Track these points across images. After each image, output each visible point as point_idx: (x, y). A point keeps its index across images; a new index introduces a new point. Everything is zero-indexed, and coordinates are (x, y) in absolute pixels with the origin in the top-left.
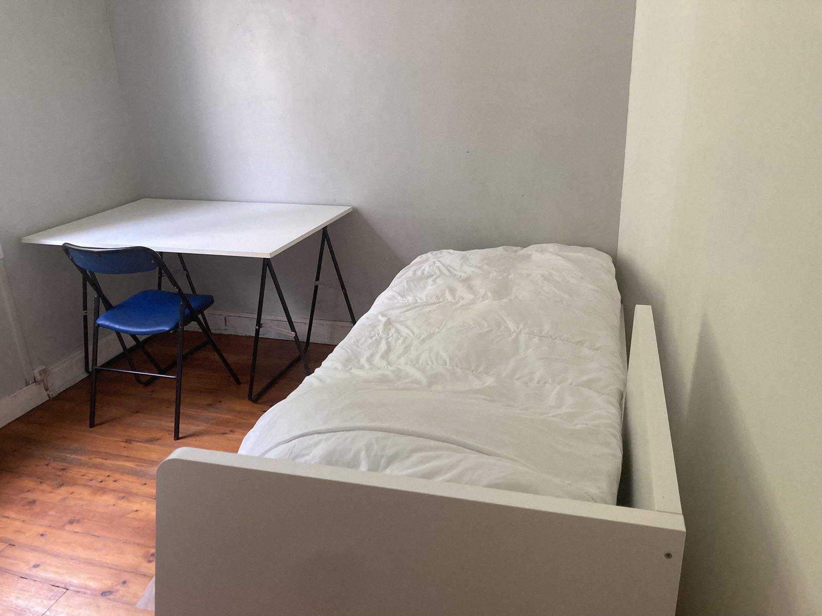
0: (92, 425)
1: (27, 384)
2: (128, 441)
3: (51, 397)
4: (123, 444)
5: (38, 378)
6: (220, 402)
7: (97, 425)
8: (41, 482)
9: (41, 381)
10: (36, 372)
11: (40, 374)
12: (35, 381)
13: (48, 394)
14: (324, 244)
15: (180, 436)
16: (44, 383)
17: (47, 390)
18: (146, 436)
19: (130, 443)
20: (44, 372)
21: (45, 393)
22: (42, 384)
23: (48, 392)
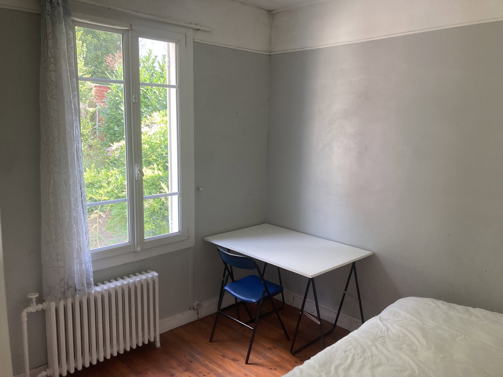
0: (211, 341)
1: (190, 309)
2: (224, 356)
3: (199, 319)
4: (221, 357)
5: (195, 307)
6: (275, 348)
7: (213, 342)
8: (180, 365)
9: (196, 309)
10: (195, 304)
11: (197, 306)
12: (194, 309)
13: (198, 317)
14: (352, 271)
15: (248, 362)
16: (197, 311)
17: (198, 314)
18: (232, 356)
19: (224, 358)
20: (199, 305)
21: (197, 316)
22: (196, 311)
23: (198, 316)
